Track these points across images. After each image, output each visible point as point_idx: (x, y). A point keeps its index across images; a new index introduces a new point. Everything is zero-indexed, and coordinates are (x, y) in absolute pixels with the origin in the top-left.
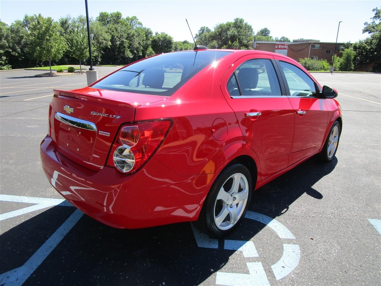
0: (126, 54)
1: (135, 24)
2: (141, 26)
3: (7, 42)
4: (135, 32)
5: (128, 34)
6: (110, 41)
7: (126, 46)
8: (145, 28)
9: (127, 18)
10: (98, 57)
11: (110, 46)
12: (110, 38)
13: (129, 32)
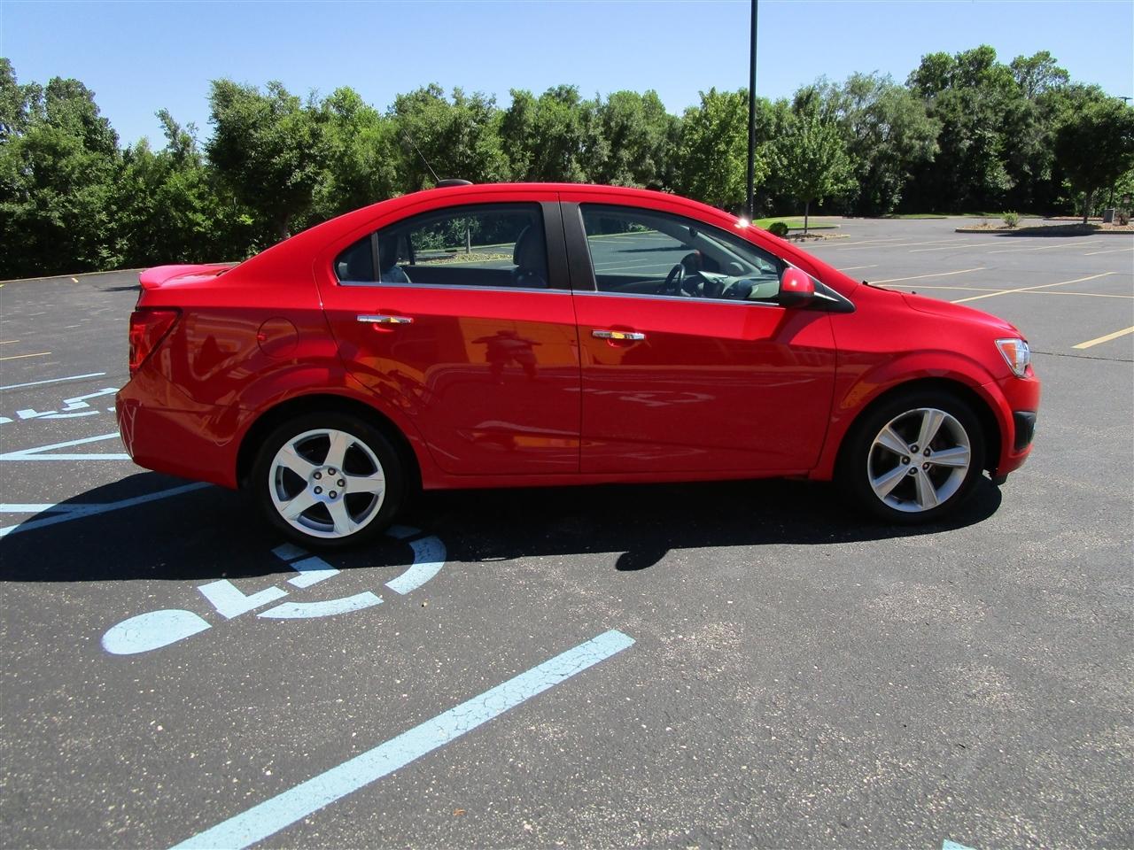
0: (988, 179)
1: (1041, 79)
2: (1062, 81)
3: (656, 163)
4: (1032, 104)
5: (1009, 113)
6: (935, 141)
7: (992, 153)
8: (1080, 87)
9: (1014, 63)
10: (893, 191)
11: (935, 155)
12: (937, 131)
13: (1012, 107)
